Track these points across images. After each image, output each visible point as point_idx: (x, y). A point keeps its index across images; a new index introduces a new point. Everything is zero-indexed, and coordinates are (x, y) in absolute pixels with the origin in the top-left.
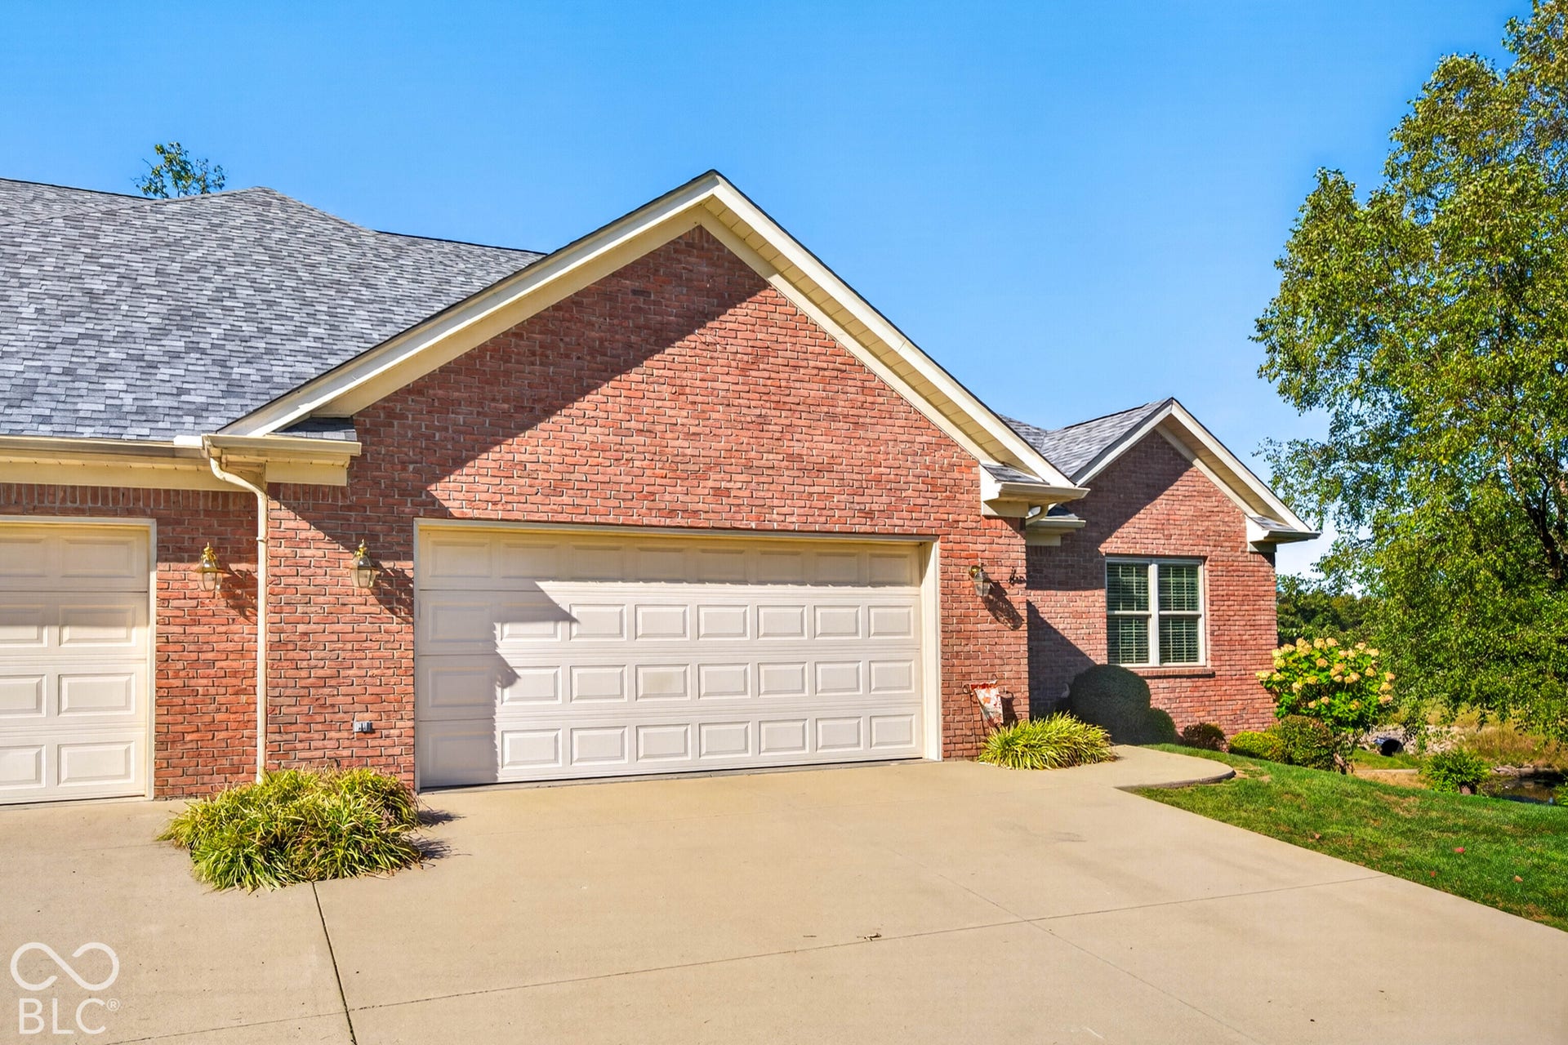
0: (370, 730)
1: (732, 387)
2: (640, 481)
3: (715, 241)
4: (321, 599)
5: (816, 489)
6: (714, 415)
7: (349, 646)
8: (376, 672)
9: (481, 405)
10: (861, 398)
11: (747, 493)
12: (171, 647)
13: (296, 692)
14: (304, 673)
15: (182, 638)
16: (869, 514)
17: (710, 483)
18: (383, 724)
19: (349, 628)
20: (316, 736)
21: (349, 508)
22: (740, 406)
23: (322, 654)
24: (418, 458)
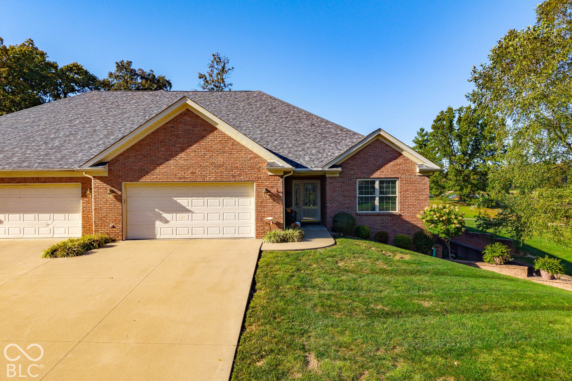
0: (113, 227)
1: (196, 147)
2: (173, 171)
3: (191, 112)
4: (103, 200)
5: (219, 171)
6: (192, 155)
7: (109, 209)
8: (115, 215)
9: (136, 157)
10: (232, 147)
11: (200, 173)
12: (84, 209)
13: (99, 219)
14: (100, 215)
15: (86, 207)
16: (234, 176)
17: (190, 171)
18: (116, 226)
19: (109, 206)
20: (103, 228)
21: (108, 181)
22: (198, 152)
23: (103, 211)
24: (122, 169)
